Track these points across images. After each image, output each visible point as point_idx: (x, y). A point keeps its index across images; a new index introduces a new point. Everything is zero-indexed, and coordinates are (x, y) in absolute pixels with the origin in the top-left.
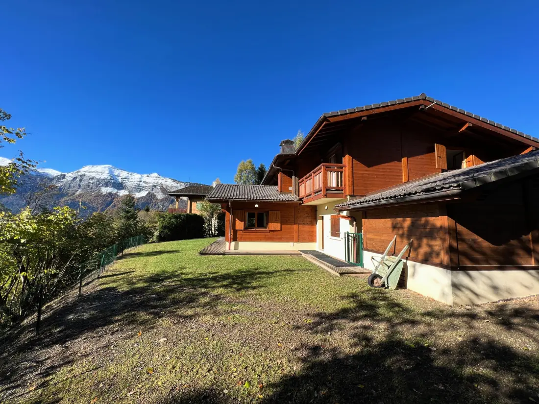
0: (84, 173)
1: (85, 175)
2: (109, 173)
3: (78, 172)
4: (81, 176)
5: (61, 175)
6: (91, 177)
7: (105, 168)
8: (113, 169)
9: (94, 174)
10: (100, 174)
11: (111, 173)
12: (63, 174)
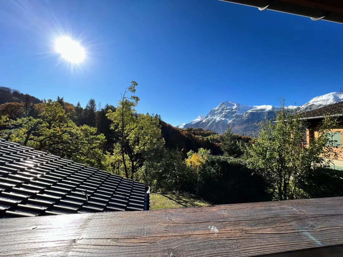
0: (312, 103)
1: (313, 105)
2: (333, 99)
3: (308, 104)
4: (310, 106)
5: (297, 108)
6: (318, 105)
7: (329, 95)
8: (337, 95)
9: (320, 103)
10: (326, 101)
11: (336, 98)
12: (298, 107)
